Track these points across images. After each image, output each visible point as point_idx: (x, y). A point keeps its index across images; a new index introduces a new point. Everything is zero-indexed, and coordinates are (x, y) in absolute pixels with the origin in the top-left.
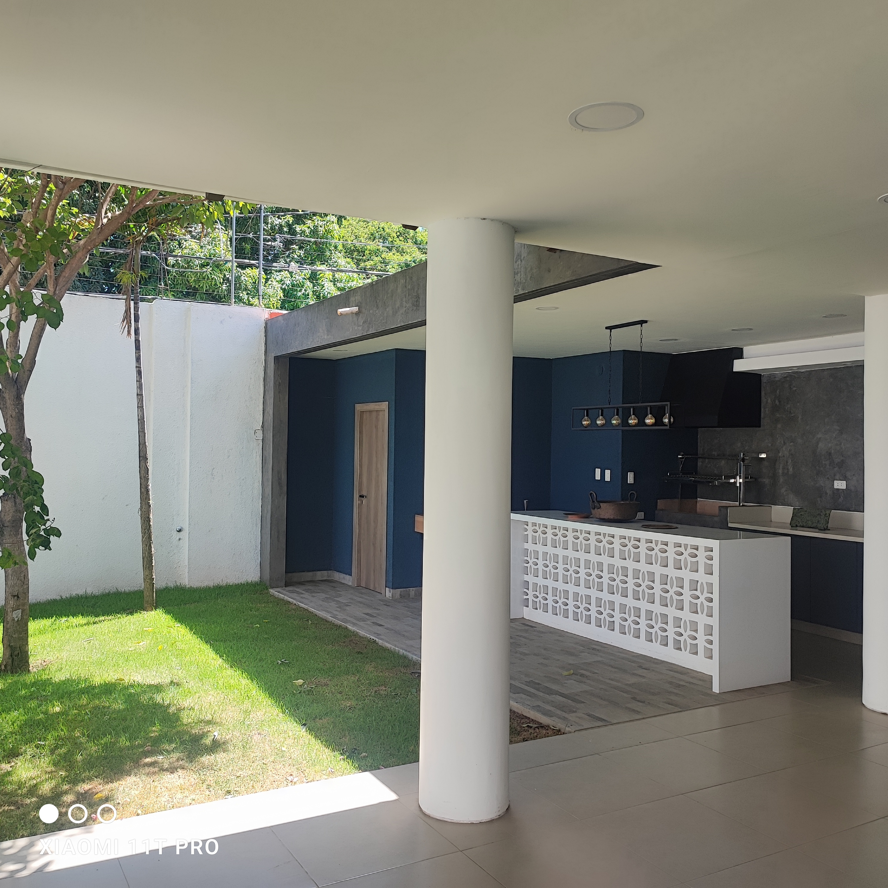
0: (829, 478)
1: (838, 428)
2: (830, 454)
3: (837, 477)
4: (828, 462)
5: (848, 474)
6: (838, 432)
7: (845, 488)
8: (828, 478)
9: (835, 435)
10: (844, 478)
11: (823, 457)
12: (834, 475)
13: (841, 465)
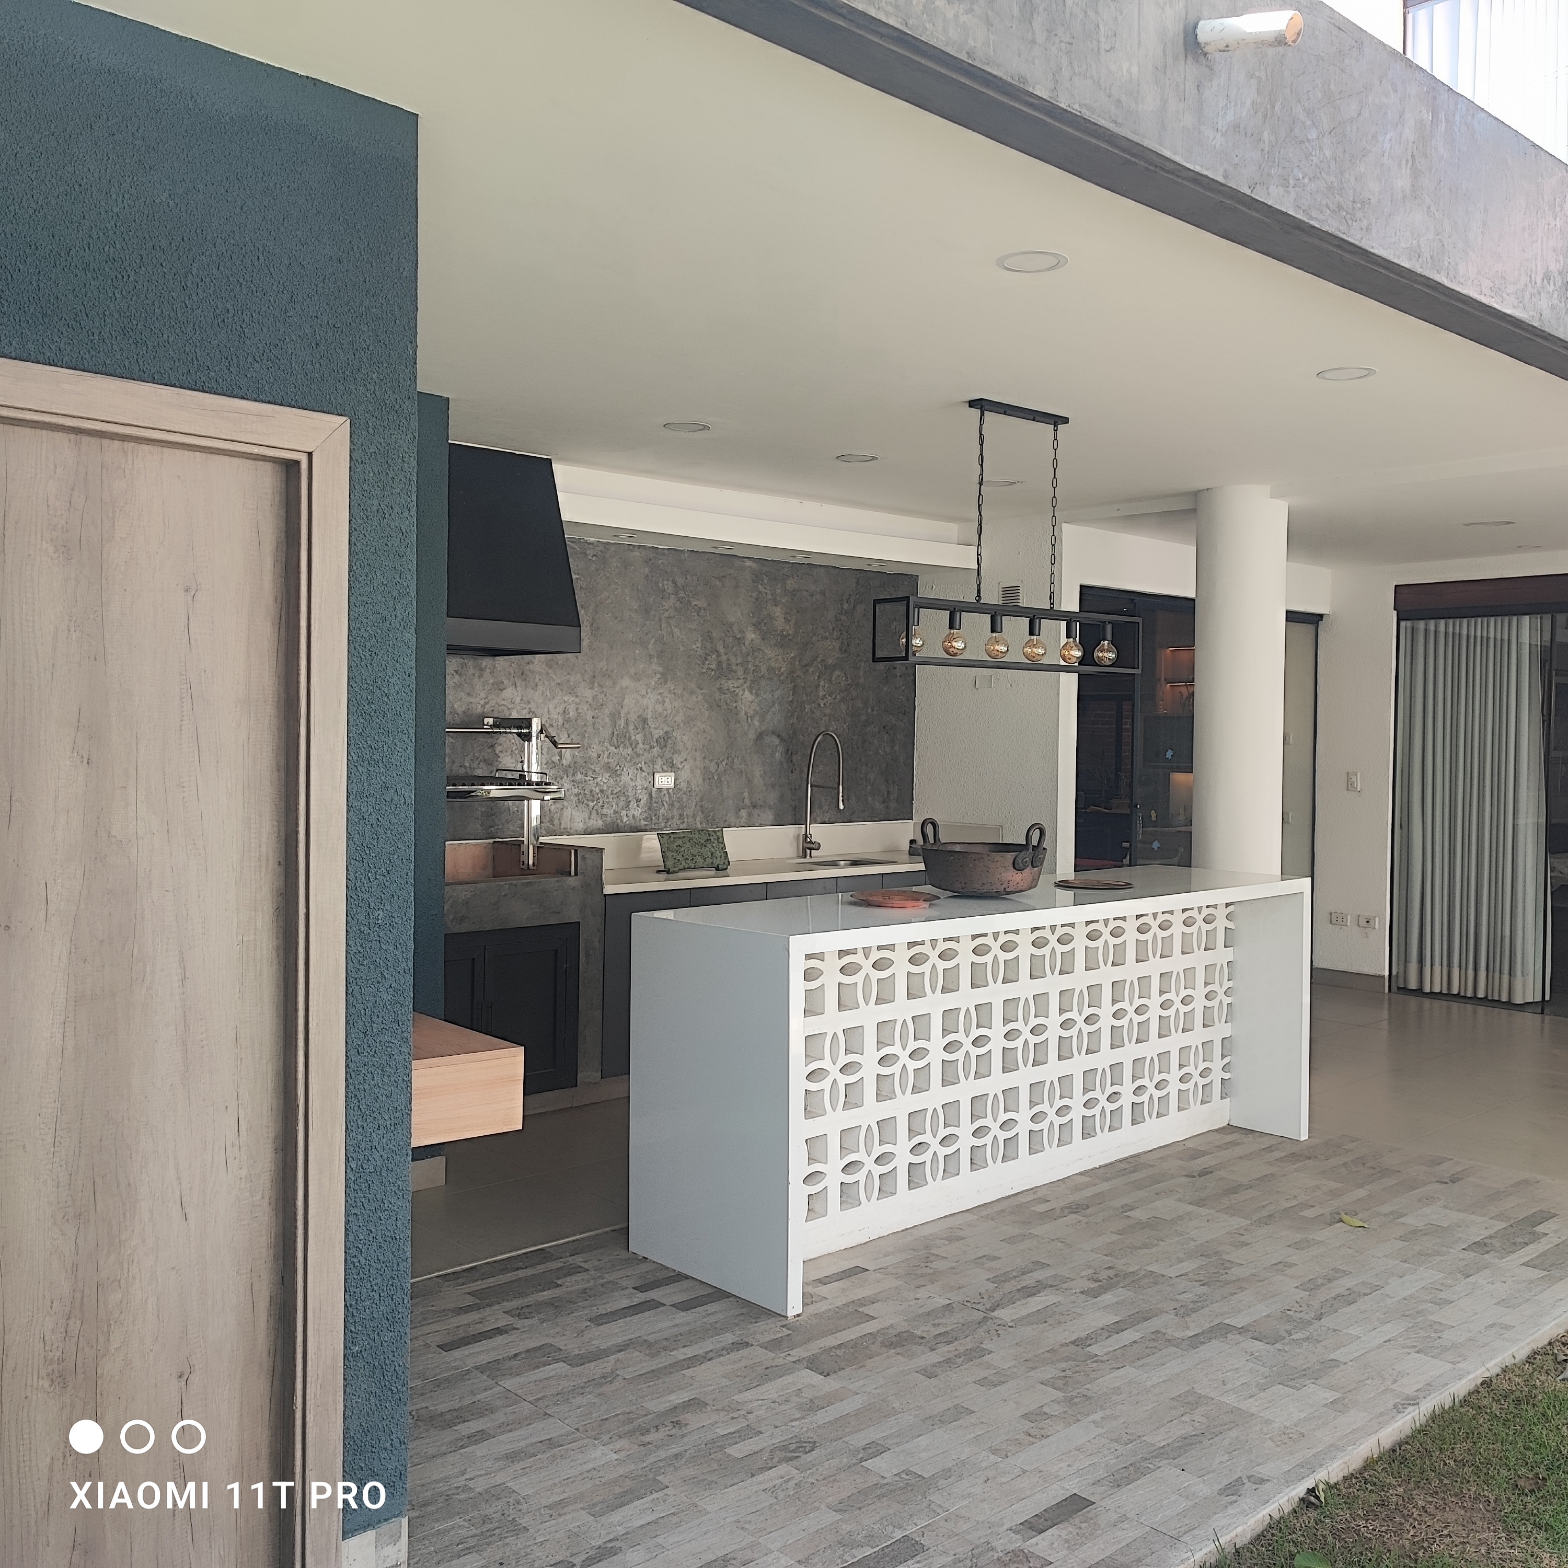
0: (644, 768)
1: (660, 669)
2: (645, 721)
3: (658, 767)
4: (639, 737)
5: (677, 760)
6: (658, 676)
7: (672, 785)
8: (641, 768)
9: (653, 683)
10: (671, 767)
11: (631, 727)
12: (653, 762)
13: (664, 741)
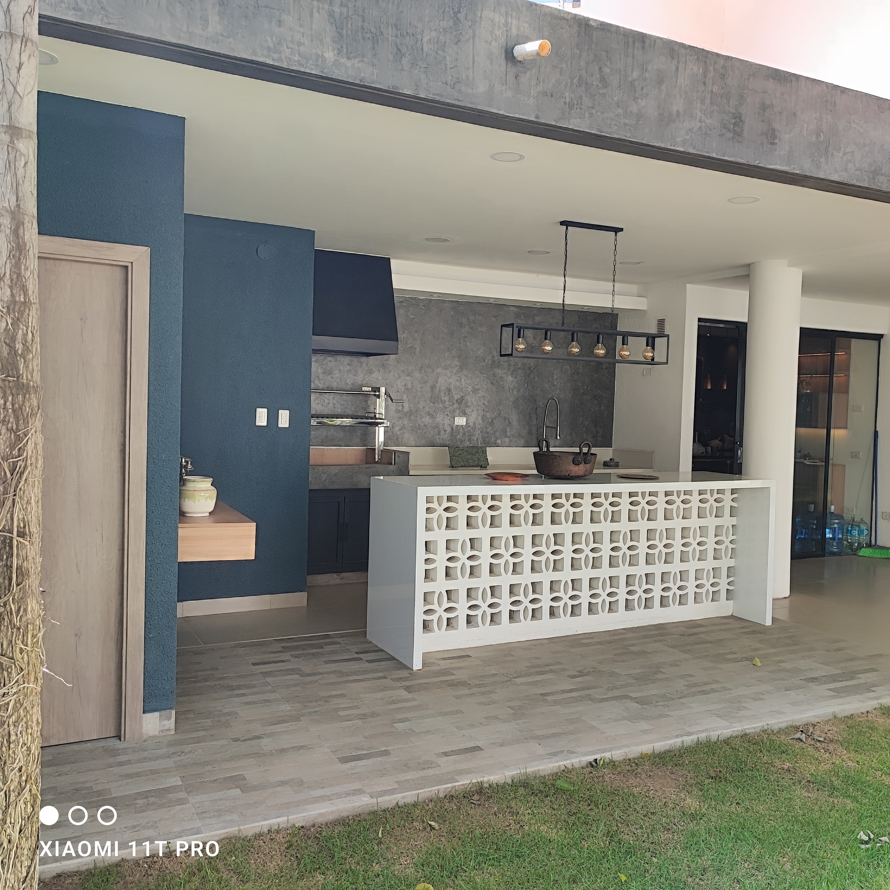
0: (449, 414)
1: (459, 364)
2: (449, 390)
3: (456, 414)
4: (447, 399)
5: (468, 411)
6: (458, 367)
7: (465, 424)
9: (455, 371)
10: (464, 414)
11: (442, 393)
12: (454, 411)
13: (460, 401)
